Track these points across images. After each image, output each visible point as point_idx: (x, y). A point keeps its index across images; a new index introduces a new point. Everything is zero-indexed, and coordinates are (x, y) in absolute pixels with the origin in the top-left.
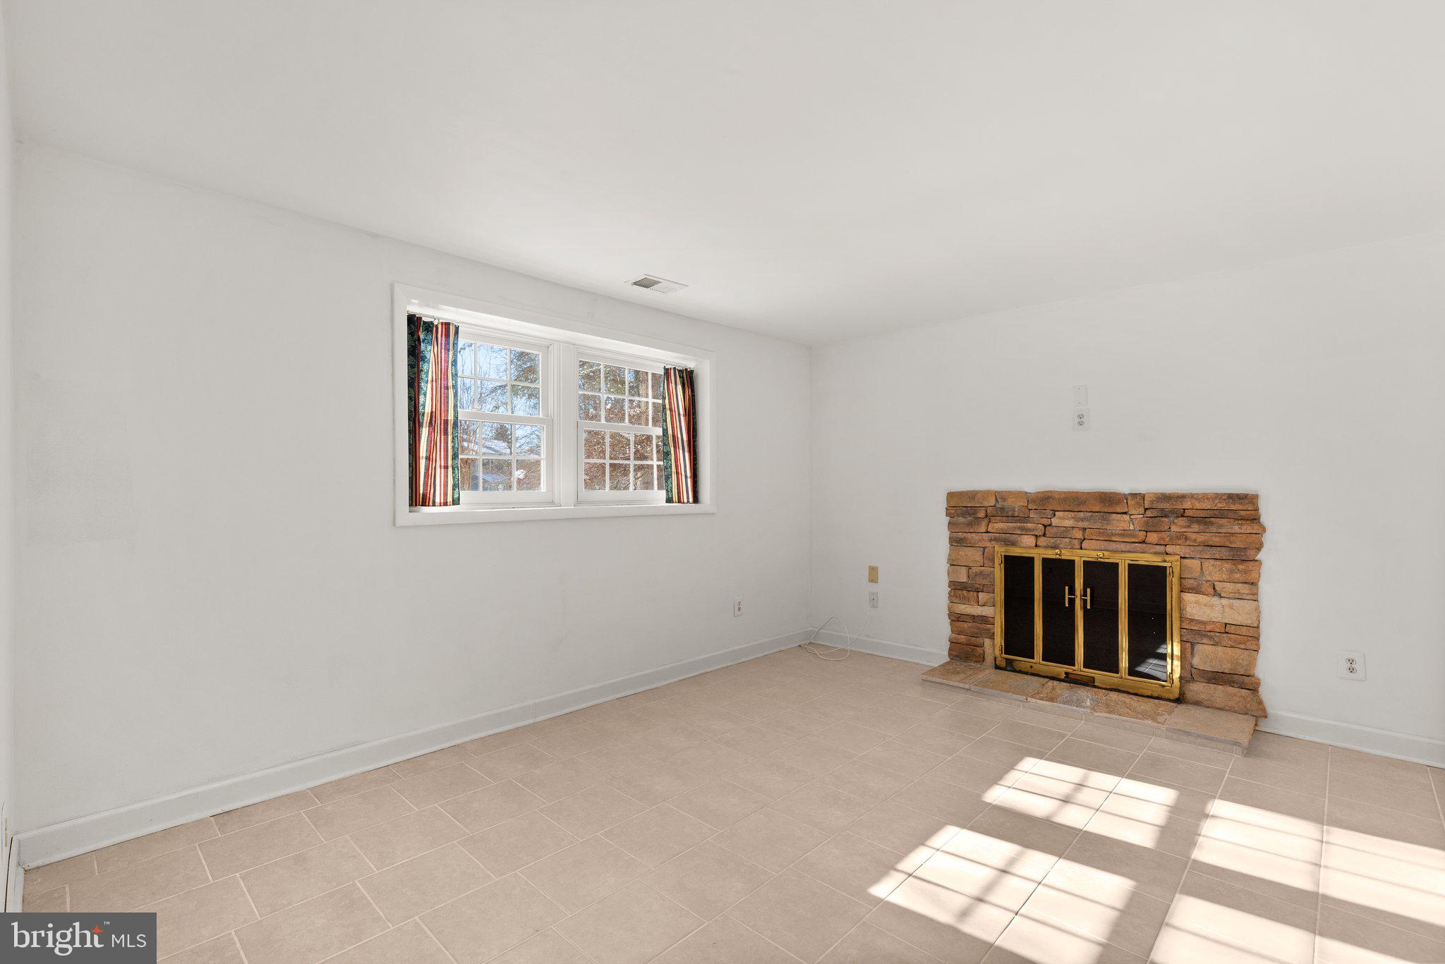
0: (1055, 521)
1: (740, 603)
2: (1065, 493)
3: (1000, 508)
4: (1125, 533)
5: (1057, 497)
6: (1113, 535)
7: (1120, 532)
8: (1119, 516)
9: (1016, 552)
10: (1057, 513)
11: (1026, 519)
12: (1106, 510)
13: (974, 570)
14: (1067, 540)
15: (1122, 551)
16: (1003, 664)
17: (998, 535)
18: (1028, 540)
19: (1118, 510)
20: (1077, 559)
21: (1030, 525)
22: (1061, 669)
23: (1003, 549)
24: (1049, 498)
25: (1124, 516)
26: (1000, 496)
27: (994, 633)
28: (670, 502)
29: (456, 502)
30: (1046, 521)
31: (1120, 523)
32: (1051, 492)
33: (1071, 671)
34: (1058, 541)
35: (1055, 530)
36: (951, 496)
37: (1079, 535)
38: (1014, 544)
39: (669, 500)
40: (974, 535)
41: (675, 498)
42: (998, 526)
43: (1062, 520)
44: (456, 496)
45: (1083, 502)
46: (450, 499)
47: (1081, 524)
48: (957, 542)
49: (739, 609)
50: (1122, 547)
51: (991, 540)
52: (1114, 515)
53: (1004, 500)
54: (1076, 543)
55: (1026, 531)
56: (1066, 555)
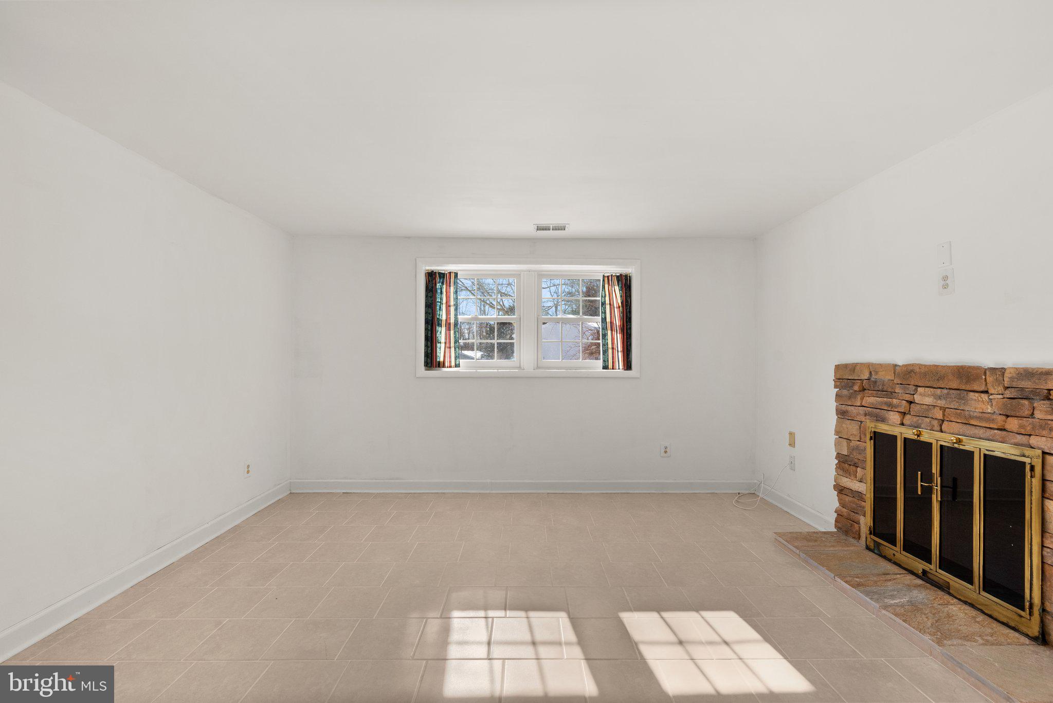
0: (917, 398)
1: (666, 448)
2: (925, 366)
3: (873, 381)
4: (983, 416)
5: (917, 371)
6: (971, 417)
7: (978, 415)
8: (977, 395)
9: (883, 428)
10: (919, 389)
11: (891, 394)
12: (964, 387)
13: (853, 444)
14: (928, 420)
15: (980, 438)
16: (872, 545)
17: (870, 409)
18: (895, 417)
19: (976, 388)
20: (934, 442)
21: (895, 401)
22: (919, 565)
23: (872, 425)
24: (912, 371)
25: (983, 395)
26: (873, 368)
27: (865, 511)
28: (606, 369)
29: (457, 366)
30: (908, 397)
31: (978, 404)
32: (913, 365)
33: (928, 569)
34: (920, 420)
35: (918, 407)
36: (838, 368)
37: (939, 415)
38: (883, 420)
39: (605, 367)
40: (852, 408)
41: (610, 366)
42: (870, 400)
43: (924, 398)
44: (457, 363)
45: (941, 378)
46: (453, 364)
47: (941, 403)
48: (842, 414)
49: (666, 452)
50: (980, 432)
51: (866, 415)
52: (972, 394)
53: (877, 373)
54: (935, 423)
55: (891, 407)
56: (926, 437)
